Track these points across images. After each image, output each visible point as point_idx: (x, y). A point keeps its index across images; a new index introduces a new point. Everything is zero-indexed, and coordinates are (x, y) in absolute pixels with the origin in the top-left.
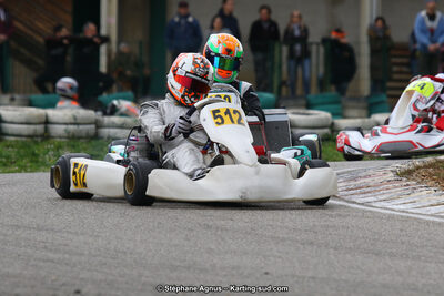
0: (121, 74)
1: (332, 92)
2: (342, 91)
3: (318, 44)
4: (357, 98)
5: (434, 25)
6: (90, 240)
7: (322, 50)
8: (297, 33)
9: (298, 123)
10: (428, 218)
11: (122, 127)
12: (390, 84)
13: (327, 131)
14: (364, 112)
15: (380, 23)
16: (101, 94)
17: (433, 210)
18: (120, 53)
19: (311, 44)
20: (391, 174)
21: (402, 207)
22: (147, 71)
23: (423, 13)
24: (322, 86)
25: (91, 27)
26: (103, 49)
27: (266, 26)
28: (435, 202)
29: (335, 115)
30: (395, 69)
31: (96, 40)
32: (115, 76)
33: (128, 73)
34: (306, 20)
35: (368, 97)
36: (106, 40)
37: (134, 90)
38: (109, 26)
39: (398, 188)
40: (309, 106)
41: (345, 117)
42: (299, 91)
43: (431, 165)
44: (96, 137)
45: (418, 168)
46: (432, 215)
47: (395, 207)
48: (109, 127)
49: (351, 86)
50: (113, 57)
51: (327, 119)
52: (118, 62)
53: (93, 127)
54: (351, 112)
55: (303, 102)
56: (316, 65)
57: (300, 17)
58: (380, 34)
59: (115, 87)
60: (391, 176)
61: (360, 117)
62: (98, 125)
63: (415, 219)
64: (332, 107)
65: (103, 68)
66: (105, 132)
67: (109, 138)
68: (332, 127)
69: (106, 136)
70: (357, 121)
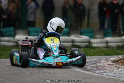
9: (76, 41)
11: (8, 41)
13: (87, 44)
14: (102, 36)
20: (110, 62)
21: (114, 75)
29: (91, 37)
39: (112, 67)
40: (82, 34)
41: (95, 38)
45: (121, 59)
47: (111, 75)
48: (3, 41)
54: (98, 36)
55: (79, 32)
60: (110, 63)
61: (101, 38)
63: (119, 80)
64: (91, 34)
67: (3, 45)
68: (89, 42)
69: (2, 45)
70: (99, 40)
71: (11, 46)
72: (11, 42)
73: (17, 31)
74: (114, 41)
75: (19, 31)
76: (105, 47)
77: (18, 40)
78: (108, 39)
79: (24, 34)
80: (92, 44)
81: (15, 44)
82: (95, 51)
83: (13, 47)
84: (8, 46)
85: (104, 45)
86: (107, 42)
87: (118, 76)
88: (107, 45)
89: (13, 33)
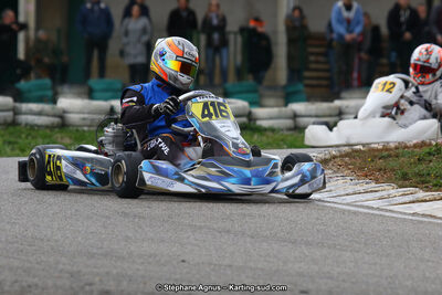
0: (39, 61)
1: (250, 81)
2: (259, 80)
3: (235, 34)
4: (273, 87)
5: (351, 15)
6: (8, 227)
7: (239, 39)
8: (215, 22)
10: (344, 207)
11: (40, 113)
12: (307, 74)
13: (244, 120)
14: (281, 101)
15: (297, 13)
16: (19, 80)
17: (349, 199)
18: (38, 40)
19: (229, 33)
22: (65, 59)
23: (340, 4)
24: (240, 74)
25: (9, 14)
26: (21, 36)
27: (184, 14)
28: (350, 191)
29: (253, 103)
30: (312, 58)
31: (14, 27)
32: (33, 63)
33: (46, 60)
34: (224, 9)
35: (285, 87)
36: (24, 27)
37: (53, 78)
38: (27, 14)
40: (227, 95)
41: (261, 106)
42: (217, 80)
43: (347, 155)
44: (14, 123)
45: (334, 157)
46: (348, 204)
48: (26, 114)
49: (268, 75)
50: (31, 44)
51: (244, 107)
52: (36, 49)
53: (11, 114)
54: (271, 101)
55: (221, 91)
56: (234, 54)
57: (218, 6)
58: (297, 24)
59: (32, 75)
61: (277, 106)
62: (16, 112)
63: (332, 208)
64: (251, 96)
65: (21, 55)
66: (23, 119)
67: (26, 125)
68: (249, 116)
69: (24, 123)
70: (274, 111)
71: (47, 127)
72: (48, 115)
73: (59, 89)
74: (313, 113)
75: (66, 88)
76: (289, 129)
77: (65, 112)
78: (298, 107)
79: (79, 95)
80: (256, 120)
81: (56, 120)
82: (264, 138)
83: (51, 127)
84: (39, 126)
85: (289, 123)
86: (295, 116)
87: (328, 199)
88: (295, 121)
89: (50, 93)
